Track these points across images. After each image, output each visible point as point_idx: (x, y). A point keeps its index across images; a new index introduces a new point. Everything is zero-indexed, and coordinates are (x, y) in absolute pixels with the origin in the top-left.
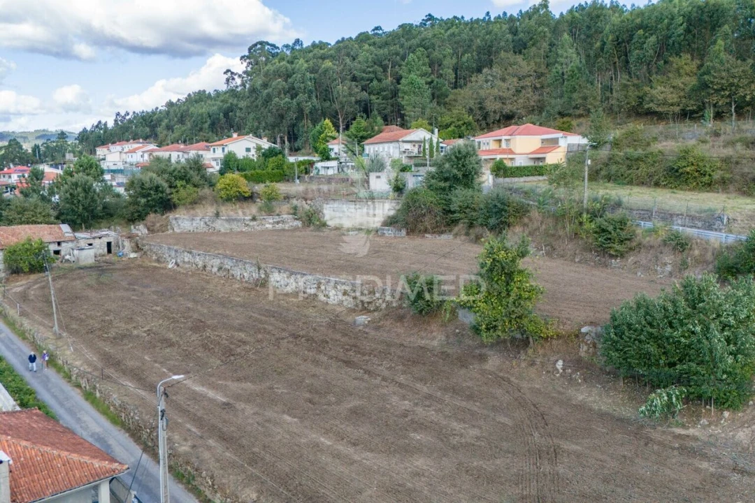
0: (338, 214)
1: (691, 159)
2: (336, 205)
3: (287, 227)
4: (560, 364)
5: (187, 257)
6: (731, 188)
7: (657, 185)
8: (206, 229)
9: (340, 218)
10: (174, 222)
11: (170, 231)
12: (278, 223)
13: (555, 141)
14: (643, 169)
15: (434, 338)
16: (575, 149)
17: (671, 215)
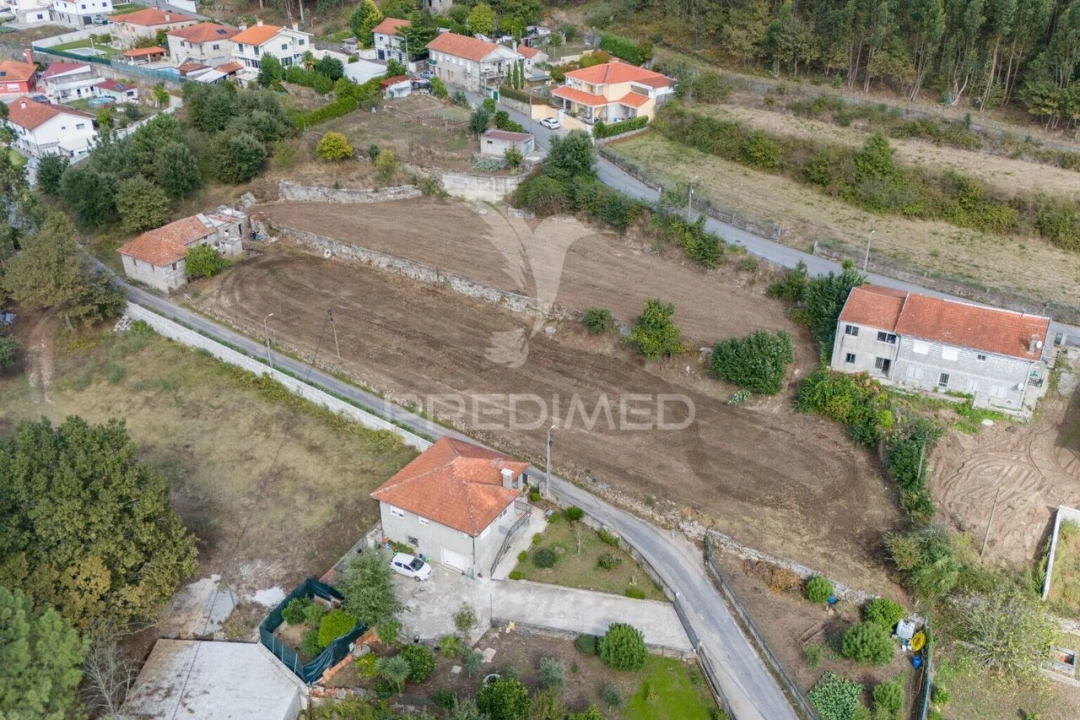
0: (459, 185)
1: (761, 146)
2: (457, 177)
3: (408, 196)
4: (688, 368)
5: (345, 249)
6: (787, 172)
7: (733, 159)
8: (324, 199)
9: (462, 189)
10: (285, 190)
11: (282, 200)
12: (399, 193)
13: (646, 92)
14: (722, 143)
15: (605, 347)
16: (662, 99)
17: (745, 223)
